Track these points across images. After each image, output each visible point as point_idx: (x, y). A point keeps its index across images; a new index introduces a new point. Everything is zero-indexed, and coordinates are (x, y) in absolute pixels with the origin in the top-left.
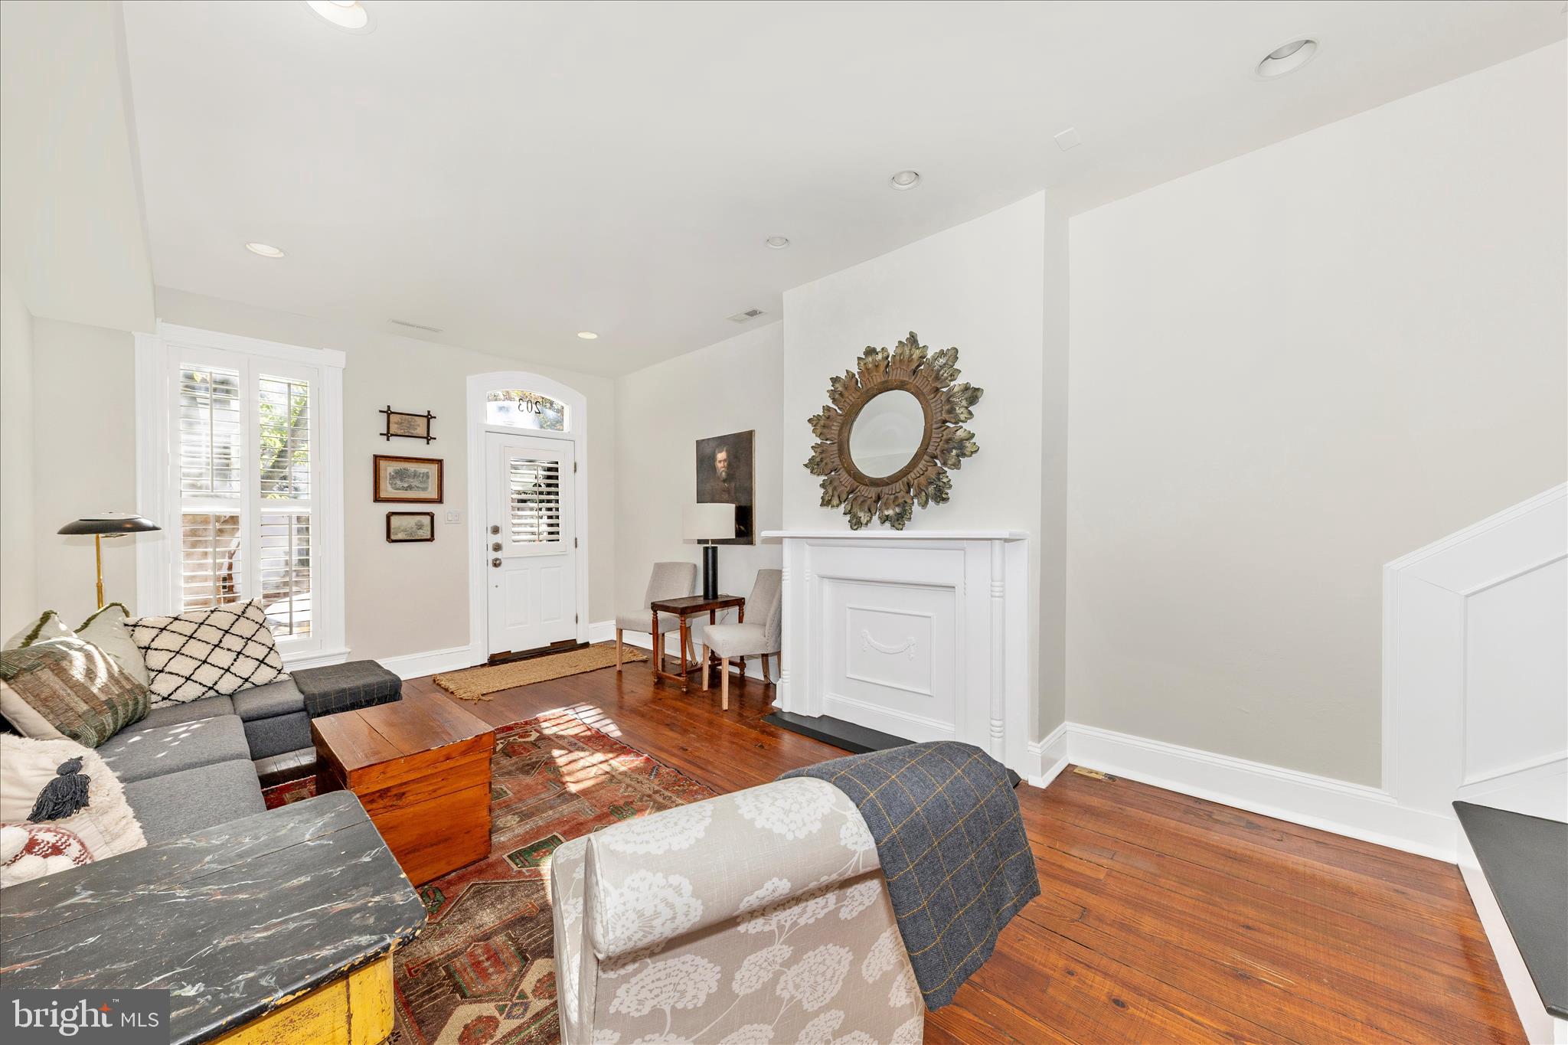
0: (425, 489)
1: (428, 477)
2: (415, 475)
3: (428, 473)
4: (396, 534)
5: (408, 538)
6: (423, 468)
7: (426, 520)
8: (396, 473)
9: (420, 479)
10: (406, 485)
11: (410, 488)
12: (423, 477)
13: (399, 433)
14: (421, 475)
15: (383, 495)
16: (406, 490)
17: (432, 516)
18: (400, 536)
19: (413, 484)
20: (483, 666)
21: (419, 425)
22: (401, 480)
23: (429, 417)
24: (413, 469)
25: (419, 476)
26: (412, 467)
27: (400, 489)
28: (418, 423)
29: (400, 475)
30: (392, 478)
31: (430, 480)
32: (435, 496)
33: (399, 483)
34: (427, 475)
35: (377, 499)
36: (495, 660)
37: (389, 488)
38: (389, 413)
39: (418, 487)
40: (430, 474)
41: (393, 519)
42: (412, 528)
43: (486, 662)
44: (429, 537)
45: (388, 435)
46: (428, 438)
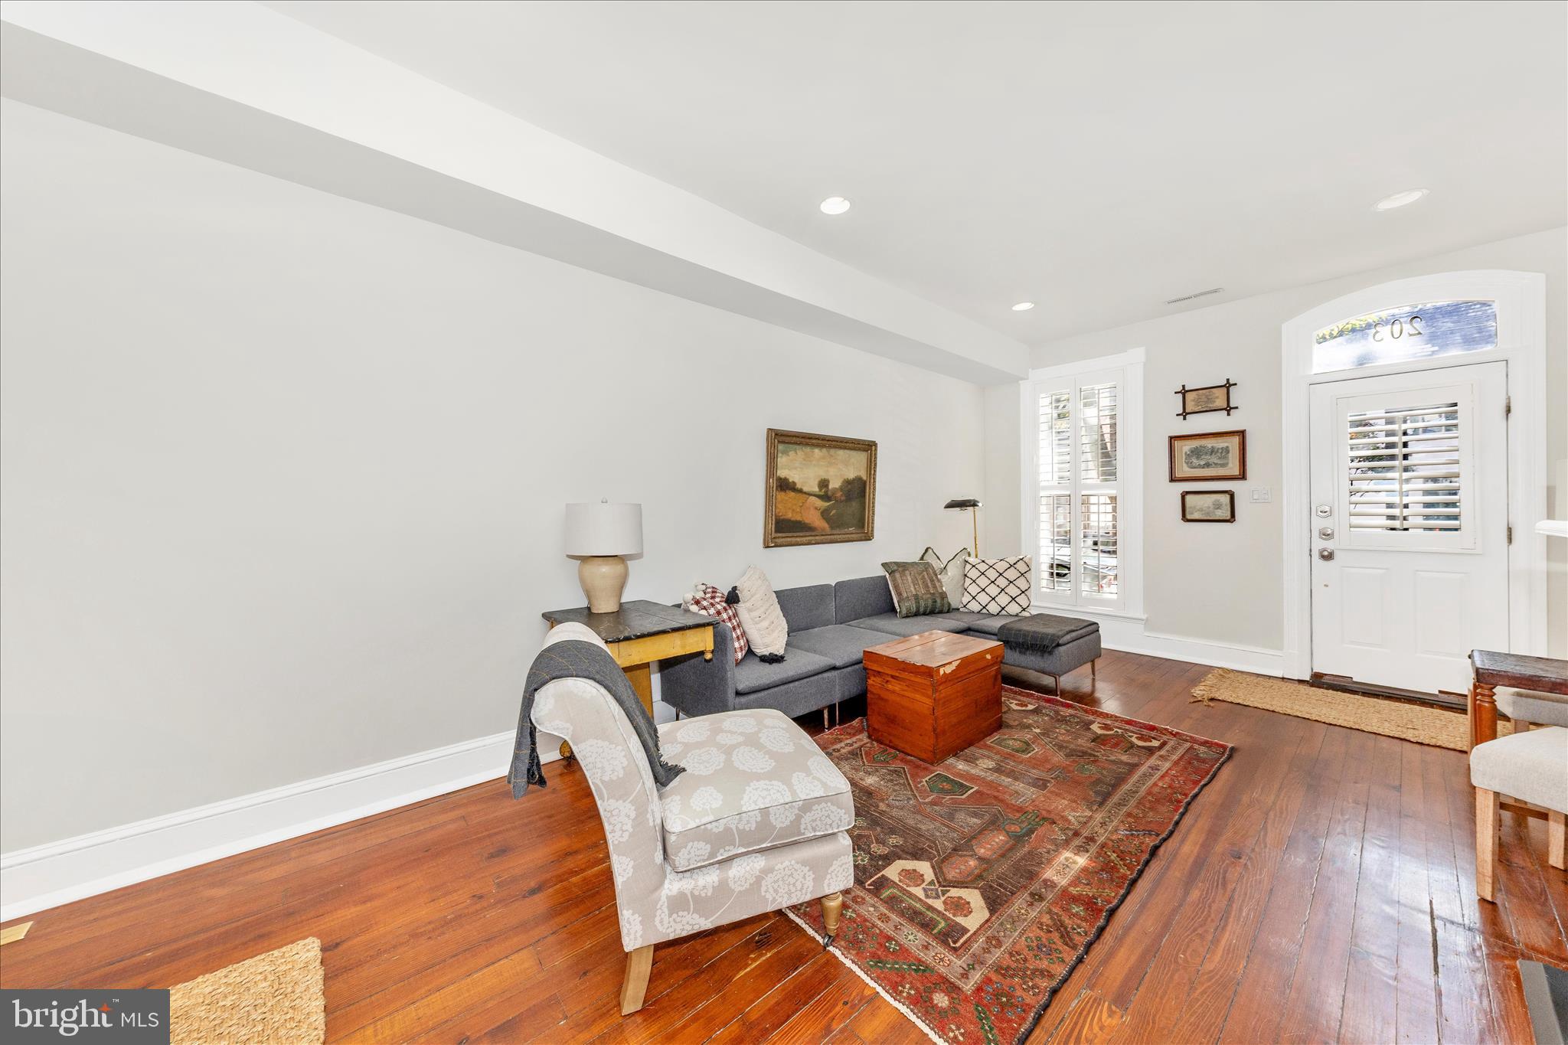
0: (1223, 465)
1: (1228, 452)
2: (1213, 451)
3: (1227, 447)
4: (1192, 514)
5: (1205, 518)
6: (1220, 443)
7: (1226, 499)
8: (1192, 452)
9: (1219, 454)
10: (1202, 463)
11: (1208, 465)
12: (1222, 452)
13: (1196, 410)
14: (1220, 451)
15: (1178, 475)
16: (1203, 468)
17: (1232, 496)
18: (1196, 516)
19: (1211, 461)
20: (1301, 682)
21: (1217, 397)
22: (1198, 458)
23: (1228, 385)
24: (1210, 446)
25: (1217, 451)
26: (1209, 443)
27: (1195, 468)
28: (1217, 395)
29: (1196, 452)
30: (1188, 456)
31: (1230, 455)
32: (1236, 472)
33: (1195, 461)
34: (1227, 450)
35: (1173, 480)
36: (1318, 681)
37: (1186, 468)
38: (1184, 392)
39: (1216, 464)
40: (1230, 448)
41: (1188, 498)
42: (1209, 507)
43: (1307, 678)
44: (1229, 518)
45: (1184, 414)
46: (1228, 409)
